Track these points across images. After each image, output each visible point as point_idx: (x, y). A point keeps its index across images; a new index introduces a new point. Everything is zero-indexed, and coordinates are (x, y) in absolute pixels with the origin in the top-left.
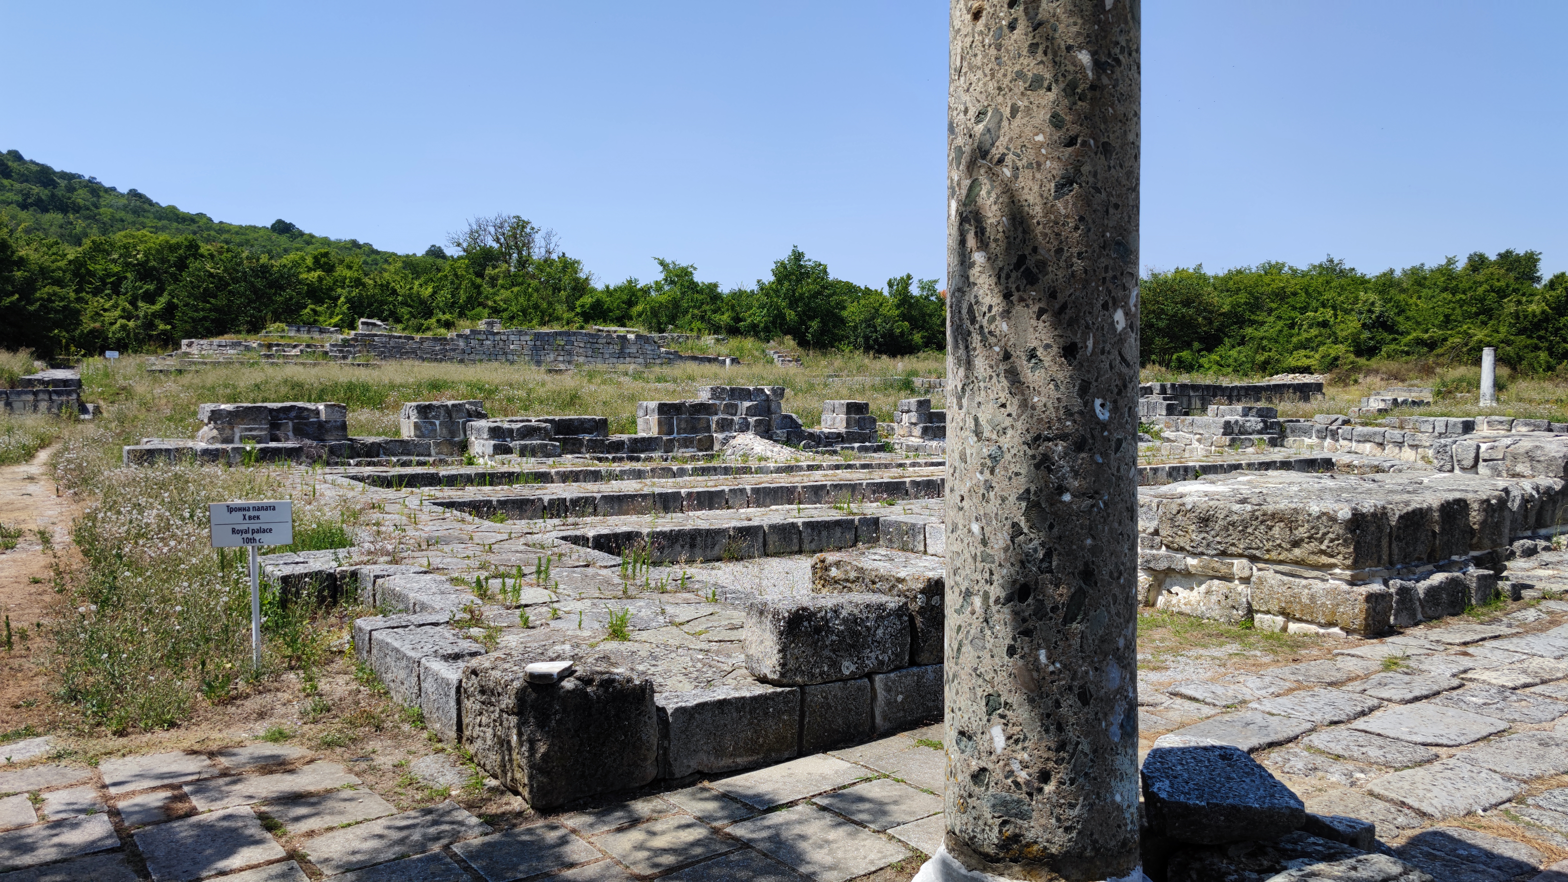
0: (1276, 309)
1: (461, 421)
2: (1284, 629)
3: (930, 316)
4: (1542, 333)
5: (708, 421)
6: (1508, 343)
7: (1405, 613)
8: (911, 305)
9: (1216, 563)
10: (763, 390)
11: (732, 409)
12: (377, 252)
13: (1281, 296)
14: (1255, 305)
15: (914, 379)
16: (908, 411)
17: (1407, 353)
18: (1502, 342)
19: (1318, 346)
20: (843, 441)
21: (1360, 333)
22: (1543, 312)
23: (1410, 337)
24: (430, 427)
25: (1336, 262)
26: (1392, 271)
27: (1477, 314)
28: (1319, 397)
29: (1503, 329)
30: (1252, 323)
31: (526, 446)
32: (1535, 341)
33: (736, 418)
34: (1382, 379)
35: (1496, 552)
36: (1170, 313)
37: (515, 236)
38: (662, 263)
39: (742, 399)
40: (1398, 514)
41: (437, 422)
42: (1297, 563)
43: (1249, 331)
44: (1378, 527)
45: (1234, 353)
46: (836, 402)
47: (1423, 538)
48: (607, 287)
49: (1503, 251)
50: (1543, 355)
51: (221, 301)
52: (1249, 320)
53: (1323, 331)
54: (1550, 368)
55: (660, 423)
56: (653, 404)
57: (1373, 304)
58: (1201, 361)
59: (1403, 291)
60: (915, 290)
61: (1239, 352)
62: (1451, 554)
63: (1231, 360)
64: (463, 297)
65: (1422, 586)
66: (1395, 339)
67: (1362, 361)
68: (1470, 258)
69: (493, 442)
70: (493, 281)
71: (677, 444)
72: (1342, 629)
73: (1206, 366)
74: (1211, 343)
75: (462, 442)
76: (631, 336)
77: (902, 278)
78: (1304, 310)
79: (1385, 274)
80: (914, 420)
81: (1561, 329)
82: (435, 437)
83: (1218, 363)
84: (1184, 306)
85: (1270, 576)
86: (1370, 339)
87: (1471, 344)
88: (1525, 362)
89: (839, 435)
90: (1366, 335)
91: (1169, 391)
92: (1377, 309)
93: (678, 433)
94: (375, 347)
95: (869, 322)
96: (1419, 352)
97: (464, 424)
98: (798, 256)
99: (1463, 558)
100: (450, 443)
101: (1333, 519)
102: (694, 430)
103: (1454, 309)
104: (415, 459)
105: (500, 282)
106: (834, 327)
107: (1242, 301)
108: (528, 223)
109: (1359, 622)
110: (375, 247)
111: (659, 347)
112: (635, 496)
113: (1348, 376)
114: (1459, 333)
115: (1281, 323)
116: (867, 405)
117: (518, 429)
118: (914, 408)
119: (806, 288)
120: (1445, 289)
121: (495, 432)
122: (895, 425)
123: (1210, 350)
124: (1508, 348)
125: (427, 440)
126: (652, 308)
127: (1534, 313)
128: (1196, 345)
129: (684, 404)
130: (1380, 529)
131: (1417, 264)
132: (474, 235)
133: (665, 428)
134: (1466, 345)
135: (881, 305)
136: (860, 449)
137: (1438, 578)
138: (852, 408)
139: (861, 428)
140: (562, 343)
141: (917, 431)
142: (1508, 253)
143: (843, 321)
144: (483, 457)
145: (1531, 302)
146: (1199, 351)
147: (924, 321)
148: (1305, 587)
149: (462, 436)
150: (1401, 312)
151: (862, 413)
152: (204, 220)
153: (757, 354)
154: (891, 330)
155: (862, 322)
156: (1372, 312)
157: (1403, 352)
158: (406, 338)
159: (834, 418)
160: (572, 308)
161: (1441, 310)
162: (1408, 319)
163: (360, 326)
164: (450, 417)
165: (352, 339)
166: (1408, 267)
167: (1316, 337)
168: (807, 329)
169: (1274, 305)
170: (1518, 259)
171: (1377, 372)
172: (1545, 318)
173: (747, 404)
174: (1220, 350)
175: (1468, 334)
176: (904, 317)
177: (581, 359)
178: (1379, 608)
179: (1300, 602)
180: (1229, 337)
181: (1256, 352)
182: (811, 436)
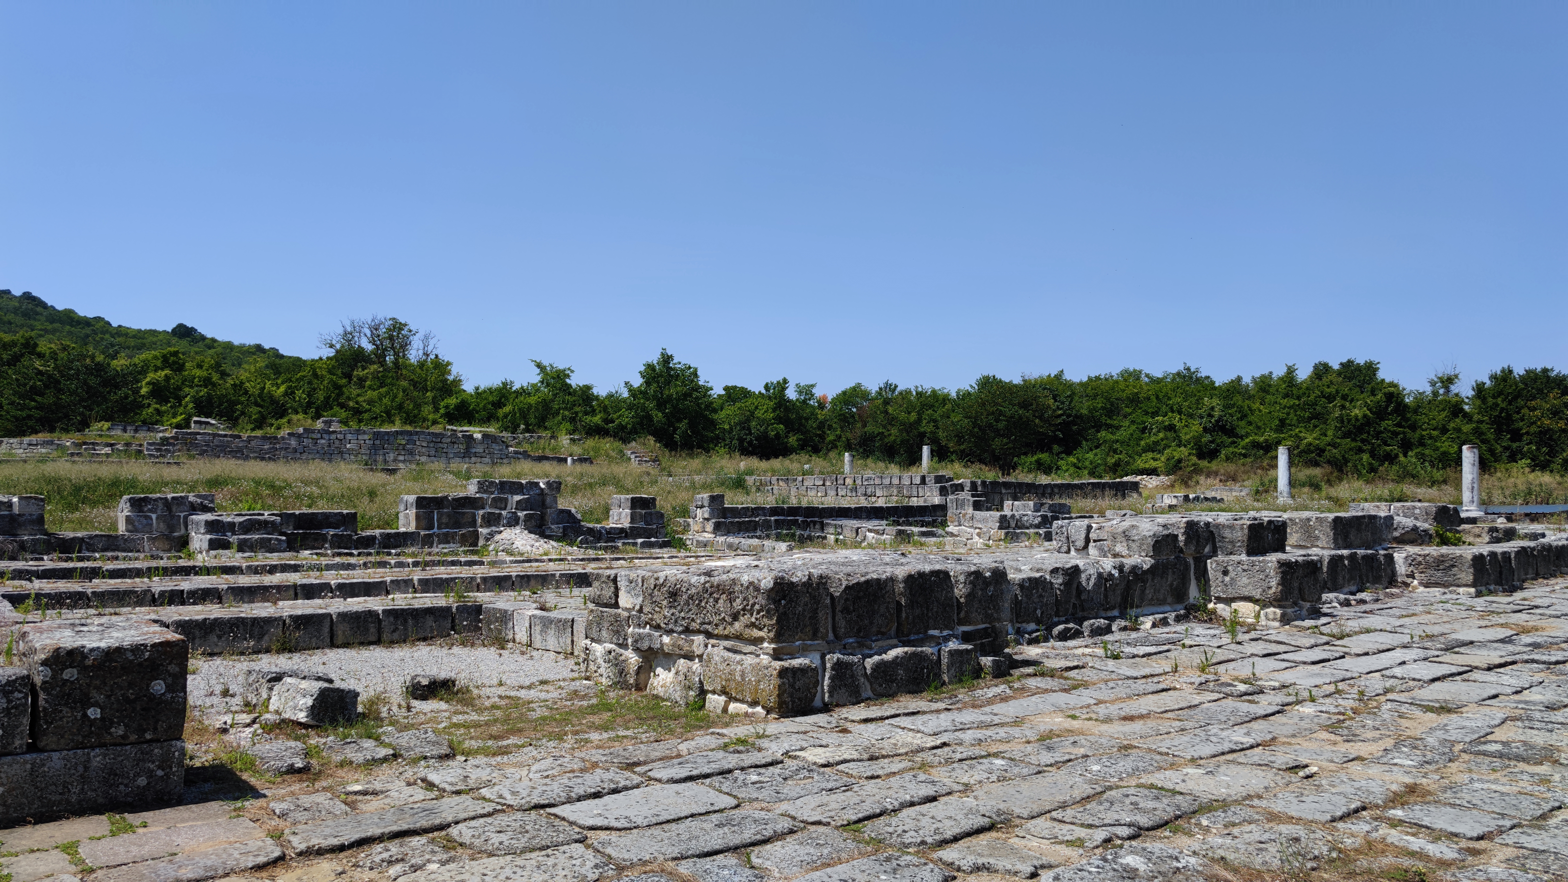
0: (1130, 414)
1: (182, 515)
2: (725, 710)
3: (807, 419)
4: (1364, 436)
5: (474, 515)
6: (1334, 445)
7: (843, 690)
8: (787, 410)
9: (681, 640)
10: (538, 484)
11: (501, 503)
12: (282, 357)
13: (1134, 400)
14: (1112, 410)
15: (747, 478)
16: (702, 507)
17: (1245, 456)
18: (1329, 445)
19: (1164, 449)
20: (626, 537)
21: (1201, 436)
22: (1365, 416)
23: (1247, 440)
24: (145, 522)
25: (1192, 370)
26: (1239, 379)
27: (1310, 419)
28: (1135, 495)
29: (1330, 433)
30: (1109, 427)
31: (245, 540)
32: (1359, 444)
33: (504, 513)
34: (1221, 481)
35: (993, 627)
36: (1009, 413)
37: (391, 338)
38: (539, 365)
39: (513, 493)
40: (845, 583)
41: (154, 516)
42: (738, 637)
43: (1103, 434)
44: (813, 597)
45: (1090, 455)
46: (623, 497)
47: (882, 610)
48: (477, 388)
49: (1345, 361)
50: (1365, 457)
51: (49, 399)
52: (1106, 424)
53: (1169, 434)
54: (1372, 470)
55: (418, 517)
56: (412, 498)
57: (1212, 408)
58: (1061, 463)
59: (1251, 397)
60: (791, 394)
61: (1096, 455)
62: (928, 628)
63: (1087, 463)
64: (320, 396)
65: (869, 663)
66: (1234, 442)
67: (1204, 463)
68: (1316, 367)
69: (209, 537)
70: (361, 381)
71: (436, 539)
72: (763, 707)
73: (1064, 468)
74: (1070, 445)
75: (182, 537)
76: (478, 436)
77: (778, 382)
78: (1155, 414)
79: (1232, 381)
80: (706, 516)
81: (1382, 432)
82: (150, 532)
83: (1074, 465)
84: (1021, 408)
85: (717, 652)
86: (1212, 442)
87: (1302, 447)
88: (1350, 464)
89: (622, 530)
90: (1207, 438)
91: (980, 489)
92: (1217, 414)
93: (439, 528)
94: (197, 446)
95: (744, 425)
96: (1255, 455)
97: (186, 517)
98: (666, 359)
99: (945, 633)
100: (167, 537)
101: (757, 589)
102: (458, 525)
103: (1288, 414)
104: (120, 554)
105: (368, 383)
106: (703, 429)
107: (1099, 406)
108: (405, 325)
109: (773, 701)
110: (282, 352)
111: (507, 446)
112: (271, 587)
113: (1190, 478)
114: (1291, 436)
115: (1133, 427)
116: (654, 499)
117: (240, 523)
118: (706, 503)
119: (673, 391)
120: (1286, 396)
121: (212, 527)
122: (690, 520)
123: (1069, 453)
124: (1334, 451)
125: (140, 535)
126: (520, 409)
127: (1356, 416)
128: (1056, 448)
129: (446, 497)
130: (816, 600)
131: (1266, 372)
132: (348, 336)
133: (424, 523)
134: (1298, 447)
135: (756, 408)
136: (643, 545)
137: (898, 651)
138: (637, 503)
139: (647, 523)
140: (403, 442)
141: (710, 526)
142: (1350, 362)
143: (713, 423)
144: (201, 552)
145: (1355, 407)
146: (1057, 454)
147: (801, 424)
148: (738, 663)
149: (183, 531)
150: (1244, 417)
151: (649, 508)
152: (101, 324)
153: (613, 454)
154: (766, 433)
155: (736, 424)
156: (1212, 416)
157: (1240, 454)
158: (231, 436)
159: (620, 514)
160: (437, 409)
161: (1276, 414)
162: (1250, 423)
163: (193, 425)
164: (169, 509)
165: (172, 437)
166: (1257, 375)
167: (1162, 440)
168: (675, 430)
169: (1128, 410)
170: (1358, 368)
171: (1216, 474)
172: (1367, 422)
173: (517, 498)
174: (1079, 452)
175: (1299, 437)
176: (779, 420)
177: (423, 459)
178: (798, 684)
179: (735, 680)
180: (1087, 440)
181: (1108, 455)
182: (591, 531)
